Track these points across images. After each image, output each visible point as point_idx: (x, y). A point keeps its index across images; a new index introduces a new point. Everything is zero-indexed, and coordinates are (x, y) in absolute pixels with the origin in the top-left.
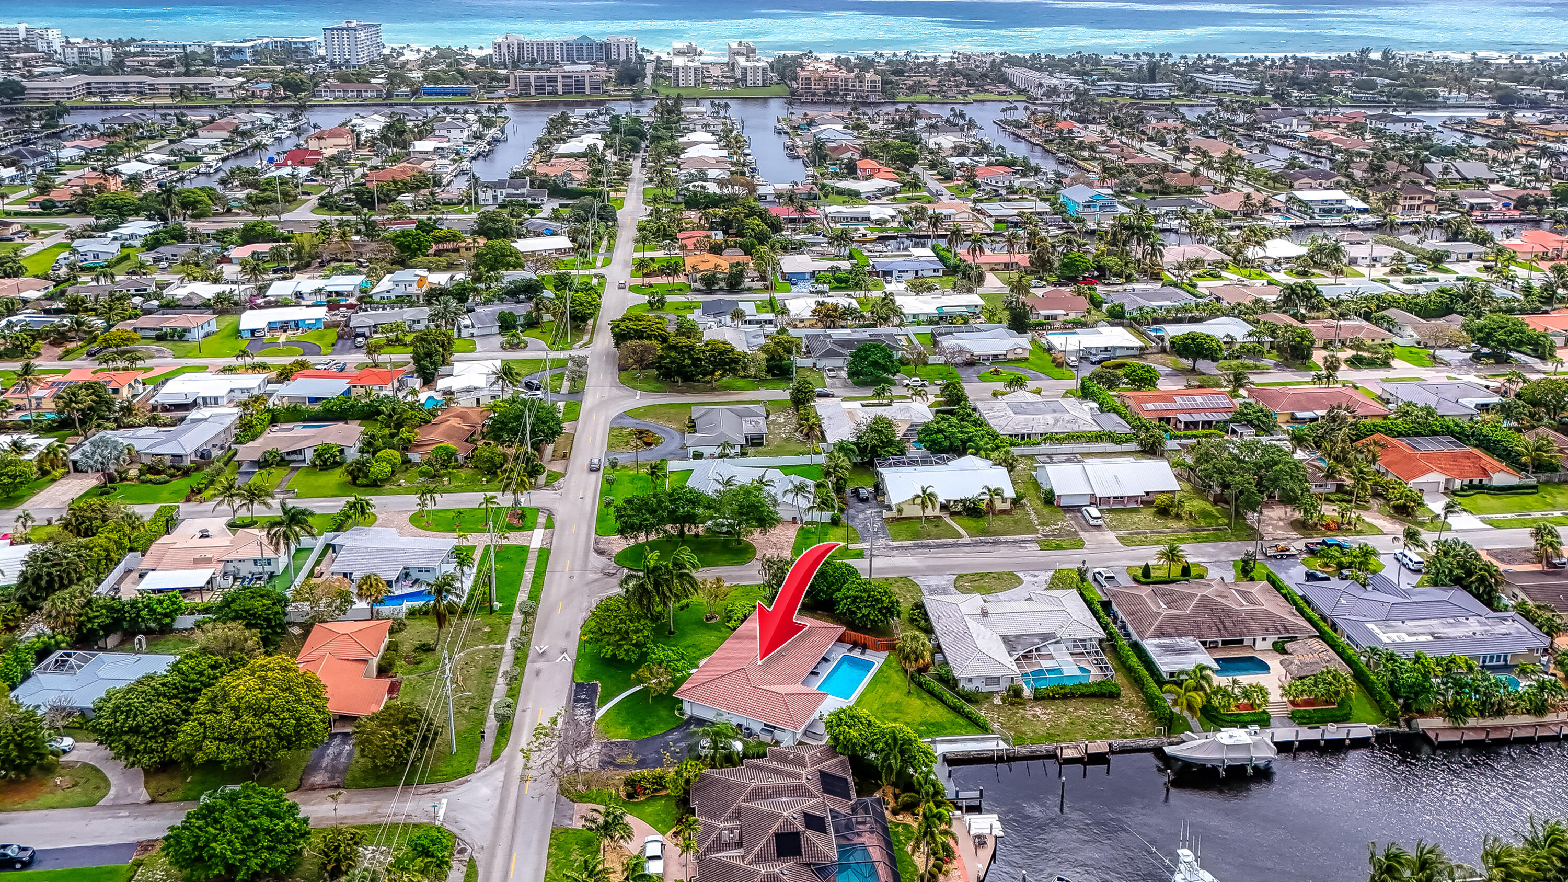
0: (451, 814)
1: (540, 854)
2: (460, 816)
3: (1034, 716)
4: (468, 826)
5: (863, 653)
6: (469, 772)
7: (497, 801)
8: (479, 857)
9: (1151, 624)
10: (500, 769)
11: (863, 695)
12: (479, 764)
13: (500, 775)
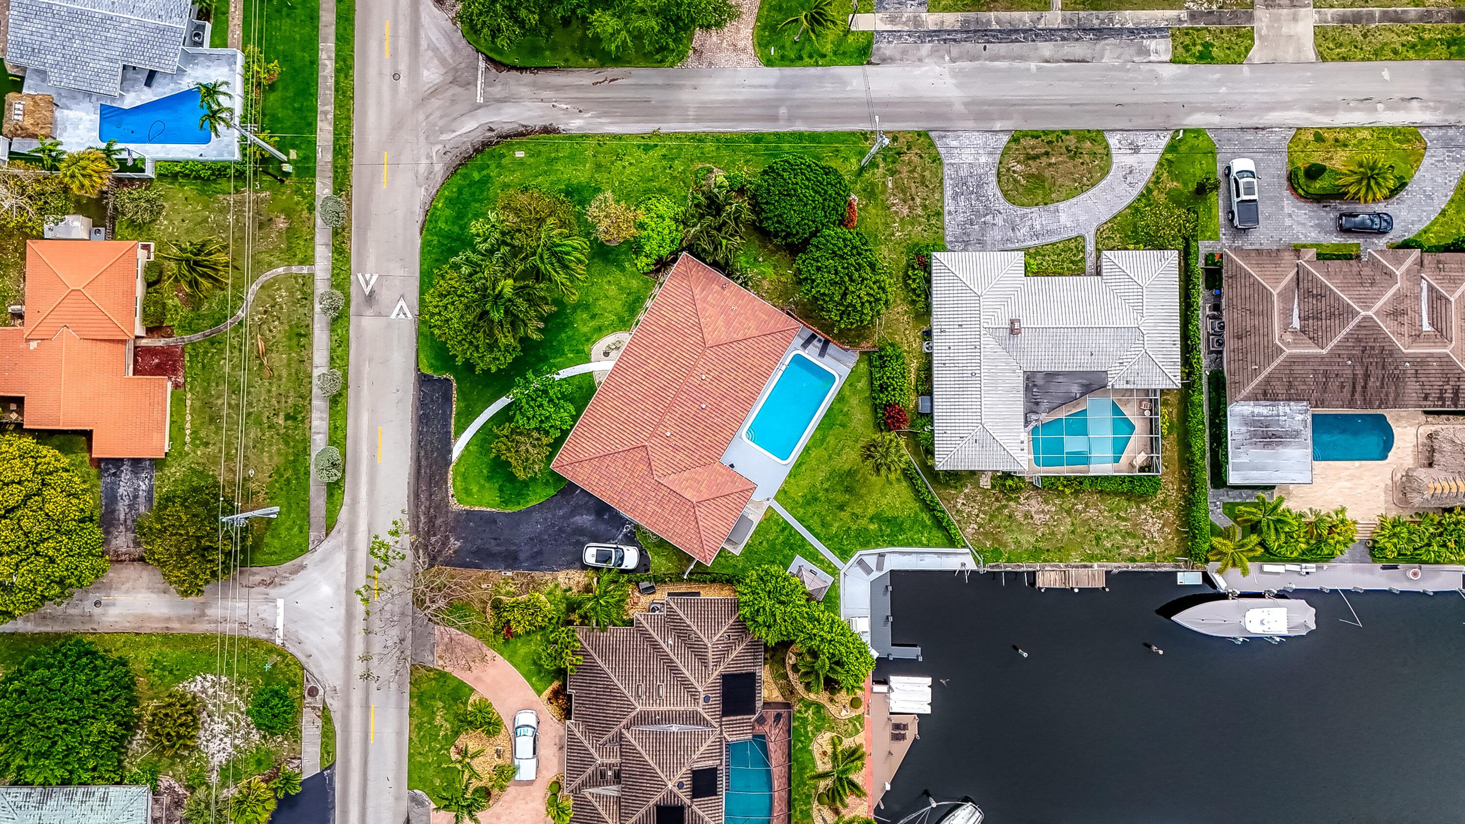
0: (291, 627)
1: (400, 707)
2: (303, 634)
3: (1027, 515)
4: (314, 652)
5: (822, 353)
6: (303, 550)
7: (343, 611)
8: (335, 704)
9: (1256, 373)
10: (337, 548)
11: (807, 450)
12: (313, 535)
13: (341, 558)
